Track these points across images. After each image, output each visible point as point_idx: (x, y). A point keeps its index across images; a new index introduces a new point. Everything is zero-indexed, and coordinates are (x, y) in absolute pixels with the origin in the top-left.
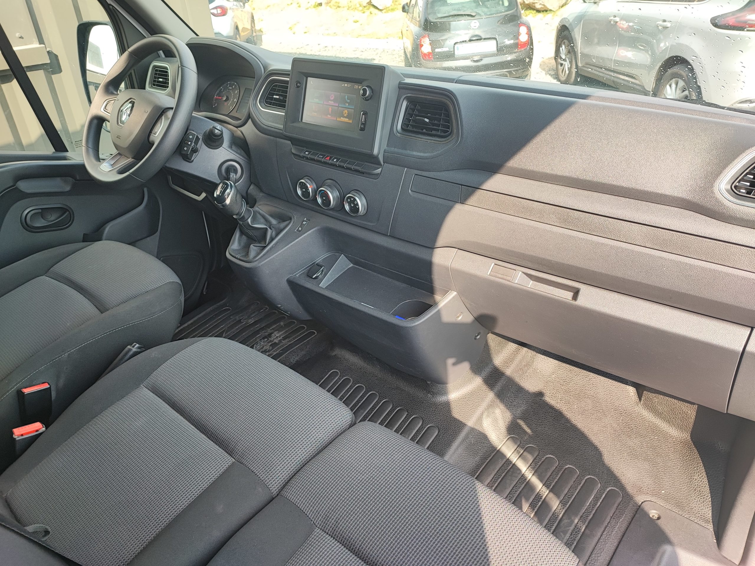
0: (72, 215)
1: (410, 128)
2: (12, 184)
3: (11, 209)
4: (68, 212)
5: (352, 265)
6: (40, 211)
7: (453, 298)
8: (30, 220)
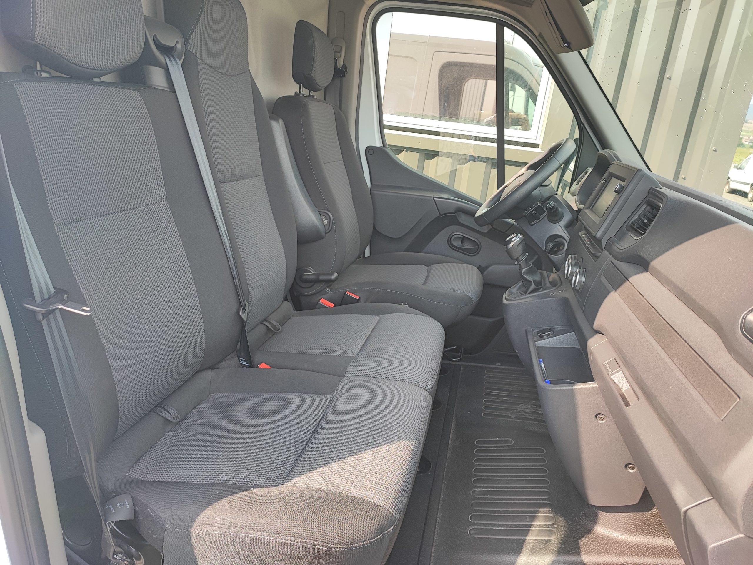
0: (479, 250)
1: (634, 226)
2: (453, 212)
3: (448, 228)
4: (477, 246)
5: (579, 347)
6: (462, 237)
7: (592, 388)
8: (454, 240)
